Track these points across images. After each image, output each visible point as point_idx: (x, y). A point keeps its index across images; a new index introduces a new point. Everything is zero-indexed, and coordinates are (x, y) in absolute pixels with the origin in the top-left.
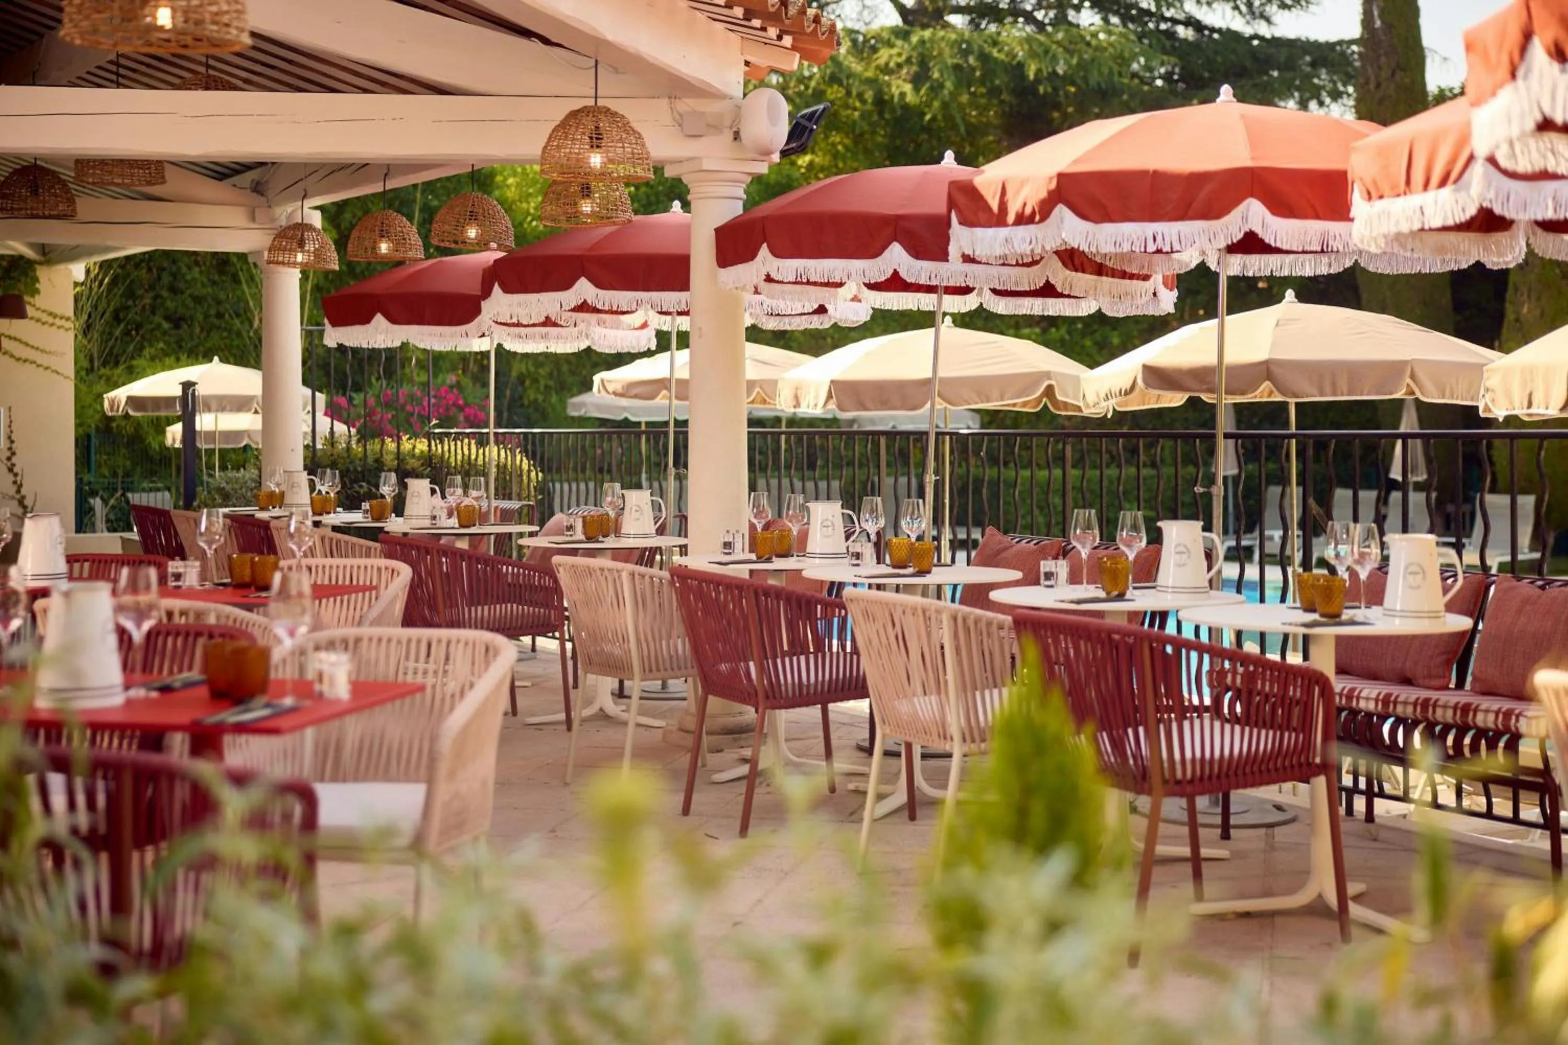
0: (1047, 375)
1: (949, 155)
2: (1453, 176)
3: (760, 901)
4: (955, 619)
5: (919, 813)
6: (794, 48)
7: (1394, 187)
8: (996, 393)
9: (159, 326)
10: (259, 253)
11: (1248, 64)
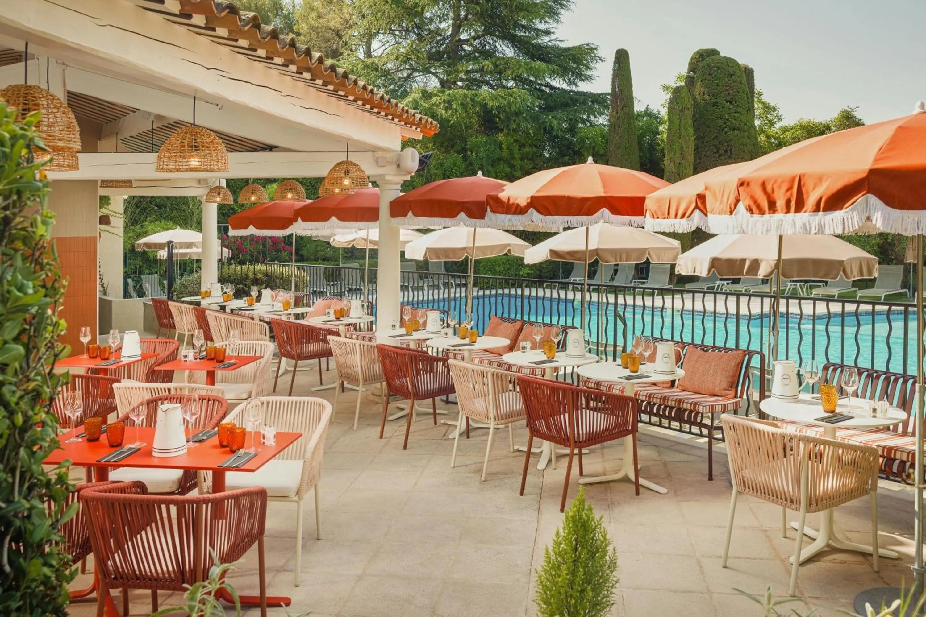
0: (509, 245)
1: (480, 173)
2: (687, 214)
3: (416, 483)
4: (493, 375)
5: (471, 434)
6: (421, 131)
7: (663, 215)
8: (489, 252)
9: (153, 208)
10: (202, 196)
11: (569, 102)
